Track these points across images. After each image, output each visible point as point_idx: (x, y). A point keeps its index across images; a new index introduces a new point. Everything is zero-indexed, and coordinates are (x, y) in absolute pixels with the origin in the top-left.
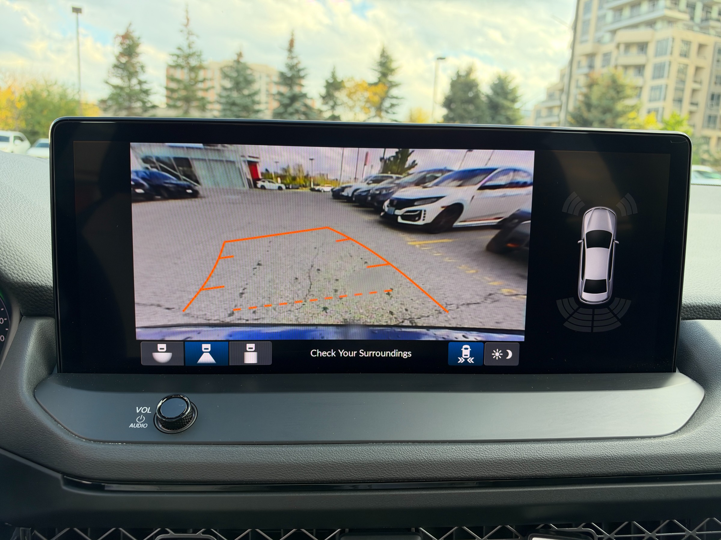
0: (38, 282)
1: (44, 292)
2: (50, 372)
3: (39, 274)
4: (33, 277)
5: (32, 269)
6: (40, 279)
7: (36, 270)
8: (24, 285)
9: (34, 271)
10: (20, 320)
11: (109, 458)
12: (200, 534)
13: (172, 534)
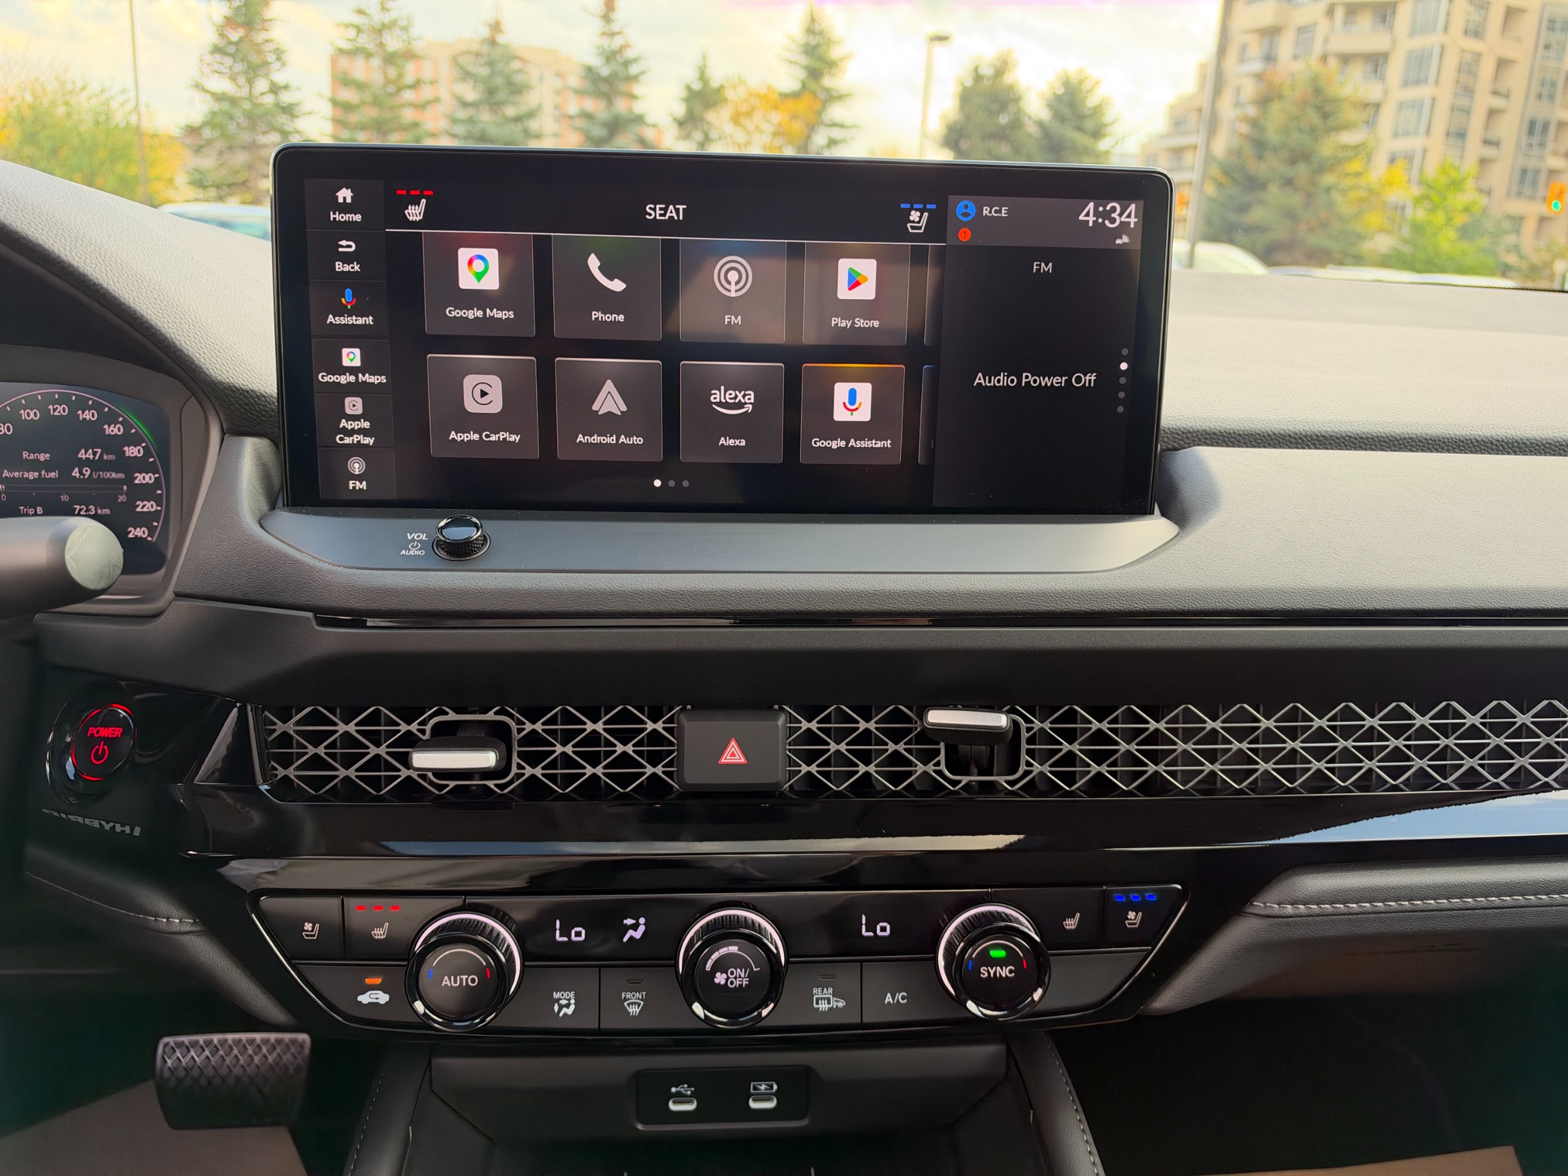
4: (241, 376)
5: (239, 366)
6: (250, 380)
7: (243, 367)
8: (230, 386)
9: (241, 368)
10: (222, 440)
12: (490, 716)
13: (452, 716)
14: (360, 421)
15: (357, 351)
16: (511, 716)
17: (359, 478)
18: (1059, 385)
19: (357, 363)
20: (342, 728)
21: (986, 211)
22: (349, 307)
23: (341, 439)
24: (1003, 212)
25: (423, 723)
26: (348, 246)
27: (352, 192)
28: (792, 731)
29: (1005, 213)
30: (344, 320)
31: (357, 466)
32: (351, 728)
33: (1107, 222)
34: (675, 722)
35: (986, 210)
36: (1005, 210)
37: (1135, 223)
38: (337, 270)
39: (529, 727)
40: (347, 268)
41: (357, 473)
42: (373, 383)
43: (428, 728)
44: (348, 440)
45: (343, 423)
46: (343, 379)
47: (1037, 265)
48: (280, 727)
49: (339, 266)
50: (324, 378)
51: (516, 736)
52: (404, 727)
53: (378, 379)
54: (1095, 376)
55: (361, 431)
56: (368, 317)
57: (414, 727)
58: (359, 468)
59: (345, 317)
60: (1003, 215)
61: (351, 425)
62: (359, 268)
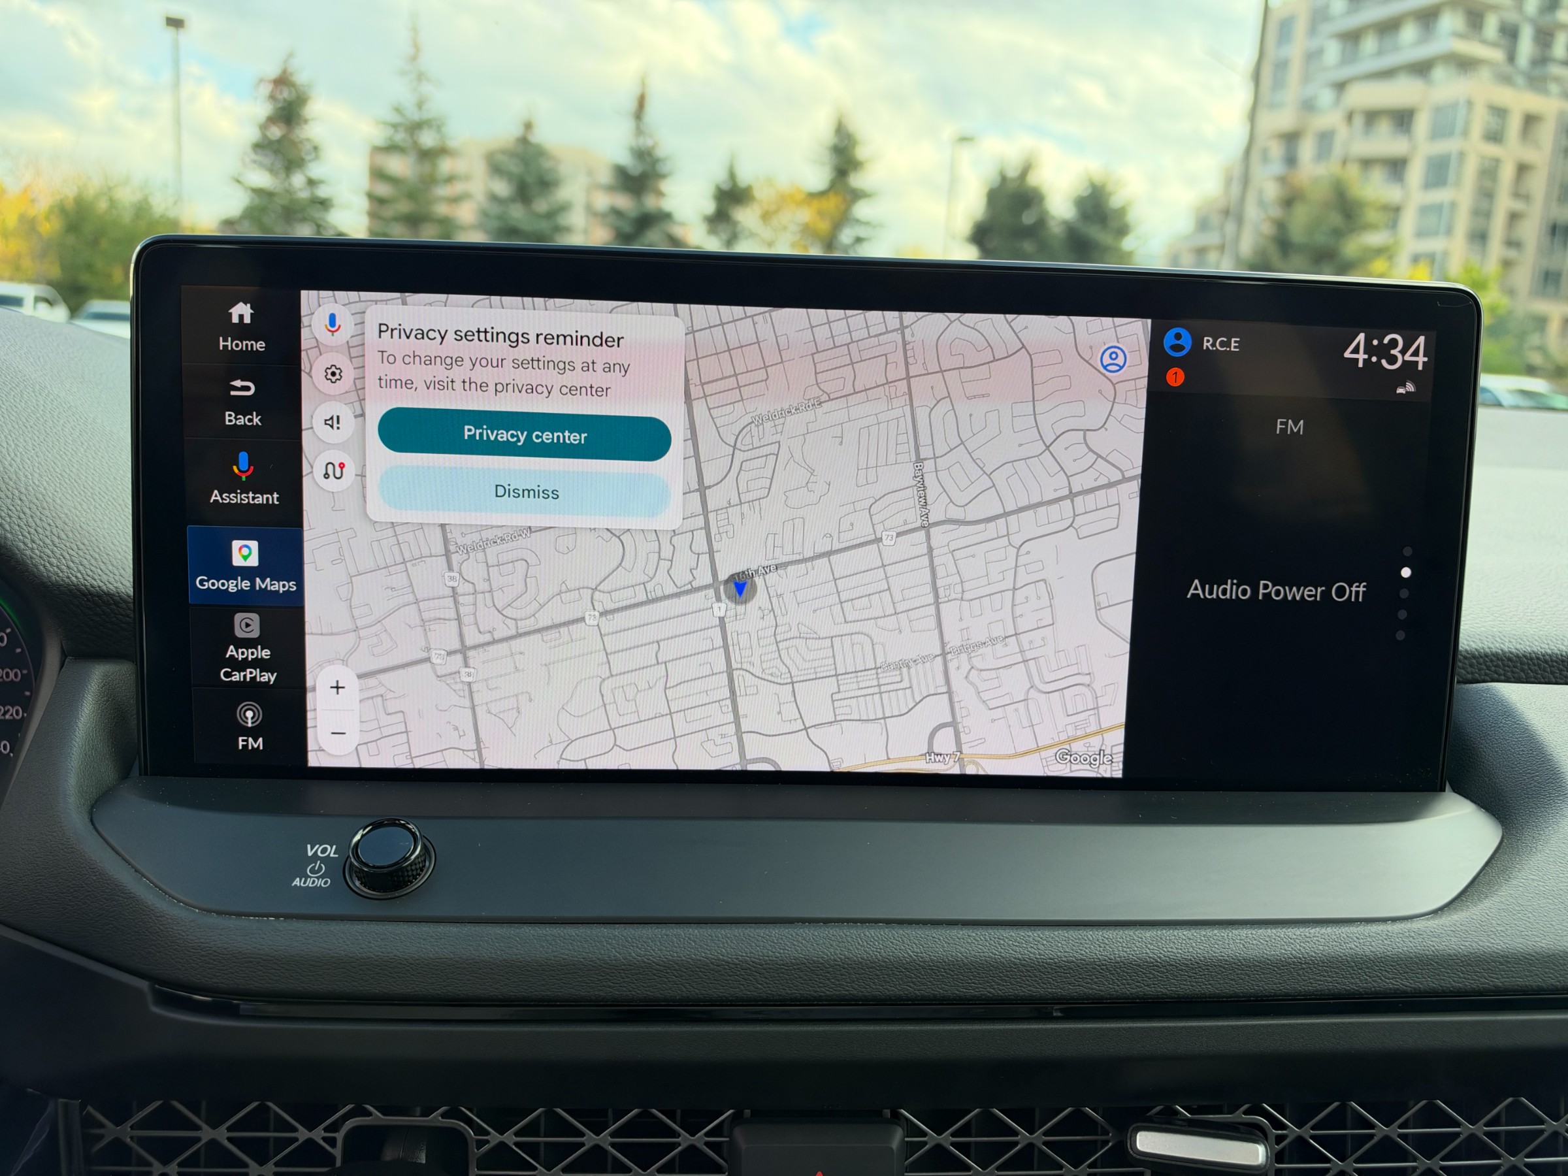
0: (101, 584)
1: (113, 607)
2: (124, 774)
3: (103, 567)
4: (91, 573)
5: (88, 557)
6: (105, 578)
7: (96, 559)
8: (70, 591)
9: (93, 561)
10: (62, 666)
11: (249, 947)
12: (436, 1118)
13: (377, 1117)
14: (257, 649)
15: (254, 545)
16: (469, 1122)
17: (254, 733)
18: (1313, 598)
19: (253, 561)
20: (207, 1134)
21: (1207, 343)
22: (244, 478)
23: (227, 675)
24: (1233, 344)
25: (334, 1128)
26: (244, 388)
27: (252, 308)
28: (912, 1148)
29: (1235, 347)
30: (236, 497)
31: (249, 714)
32: (222, 1134)
33: (1384, 362)
34: (725, 1133)
35: (1208, 341)
36: (1235, 342)
37: (1424, 362)
38: (227, 423)
39: (495, 1138)
40: (242, 421)
41: (250, 725)
42: (277, 592)
43: (340, 1136)
44: (237, 677)
45: (231, 651)
46: (232, 586)
47: (1282, 423)
48: (111, 1132)
49: (230, 418)
50: (205, 584)
51: (476, 1153)
52: (303, 1134)
53: (284, 586)
54: (1364, 587)
55: (258, 663)
56: (272, 494)
57: (318, 1134)
58: (252, 718)
59: (237, 493)
60: (1232, 349)
61: (243, 653)
62: (260, 420)
